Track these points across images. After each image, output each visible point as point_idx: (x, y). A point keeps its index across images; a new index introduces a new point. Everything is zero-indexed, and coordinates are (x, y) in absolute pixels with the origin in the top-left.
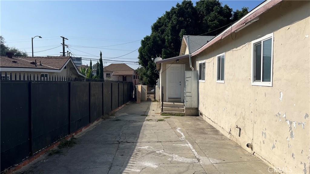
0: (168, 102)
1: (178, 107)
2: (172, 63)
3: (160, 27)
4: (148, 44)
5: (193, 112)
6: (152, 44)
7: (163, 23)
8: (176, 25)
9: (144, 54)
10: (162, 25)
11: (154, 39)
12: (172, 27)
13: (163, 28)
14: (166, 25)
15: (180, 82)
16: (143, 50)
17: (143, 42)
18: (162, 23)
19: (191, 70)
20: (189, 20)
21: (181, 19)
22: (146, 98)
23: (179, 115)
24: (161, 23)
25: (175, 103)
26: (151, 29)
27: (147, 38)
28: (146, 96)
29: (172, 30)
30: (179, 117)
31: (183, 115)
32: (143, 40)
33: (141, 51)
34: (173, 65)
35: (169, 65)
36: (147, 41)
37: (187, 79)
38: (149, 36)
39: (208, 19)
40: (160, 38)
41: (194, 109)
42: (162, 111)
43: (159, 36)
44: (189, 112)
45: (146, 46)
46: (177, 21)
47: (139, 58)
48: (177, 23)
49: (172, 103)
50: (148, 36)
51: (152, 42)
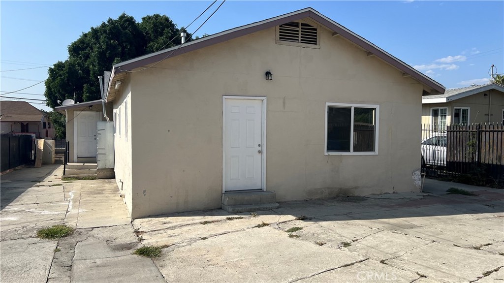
0: (78, 162)
1: (89, 168)
2: (83, 110)
3: (83, 49)
4: (60, 75)
5: (108, 173)
6: (67, 75)
7: (89, 43)
8: (107, 51)
9: (54, 91)
10: (86, 47)
11: (70, 68)
12: (99, 53)
13: (88, 51)
14: (92, 48)
15: (95, 136)
16: (52, 84)
17: (51, 71)
18: (87, 44)
19: (104, 120)
20: (126, 46)
21: (113, 42)
22: (53, 160)
23: (88, 179)
24: (84, 44)
25: (86, 164)
26: (68, 50)
27: (59, 66)
28: (53, 156)
29: (99, 58)
30: (88, 181)
31: (93, 178)
32: (53, 67)
33: (48, 84)
34: (83, 113)
35: (78, 112)
36: (59, 70)
37: (99, 132)
38: (64, 62)
39: (154, 46)
40: (81, 67)
41: (109, 170)
42: (64, 174)
43: (79, 64)
44: (101, 174)
45: (57, 77)
46: (107, 45)
47: (45, 95)
48: (107, 48)
49: (82, 164)
50: (61, 63)
51: (67, 73)
